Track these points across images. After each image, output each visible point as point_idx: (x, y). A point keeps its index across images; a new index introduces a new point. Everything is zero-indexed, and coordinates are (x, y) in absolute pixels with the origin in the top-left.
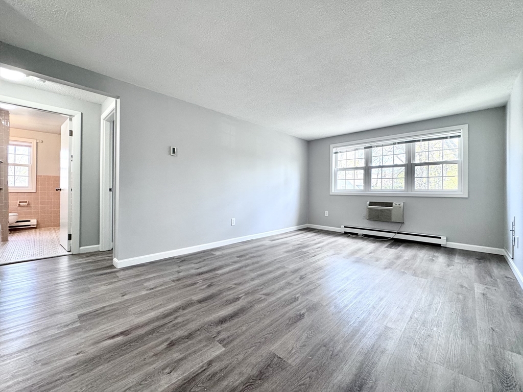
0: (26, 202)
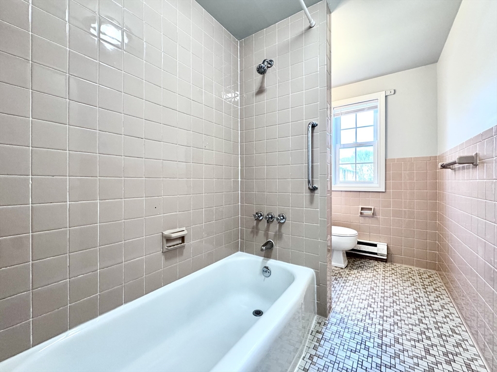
0: (370, 209)
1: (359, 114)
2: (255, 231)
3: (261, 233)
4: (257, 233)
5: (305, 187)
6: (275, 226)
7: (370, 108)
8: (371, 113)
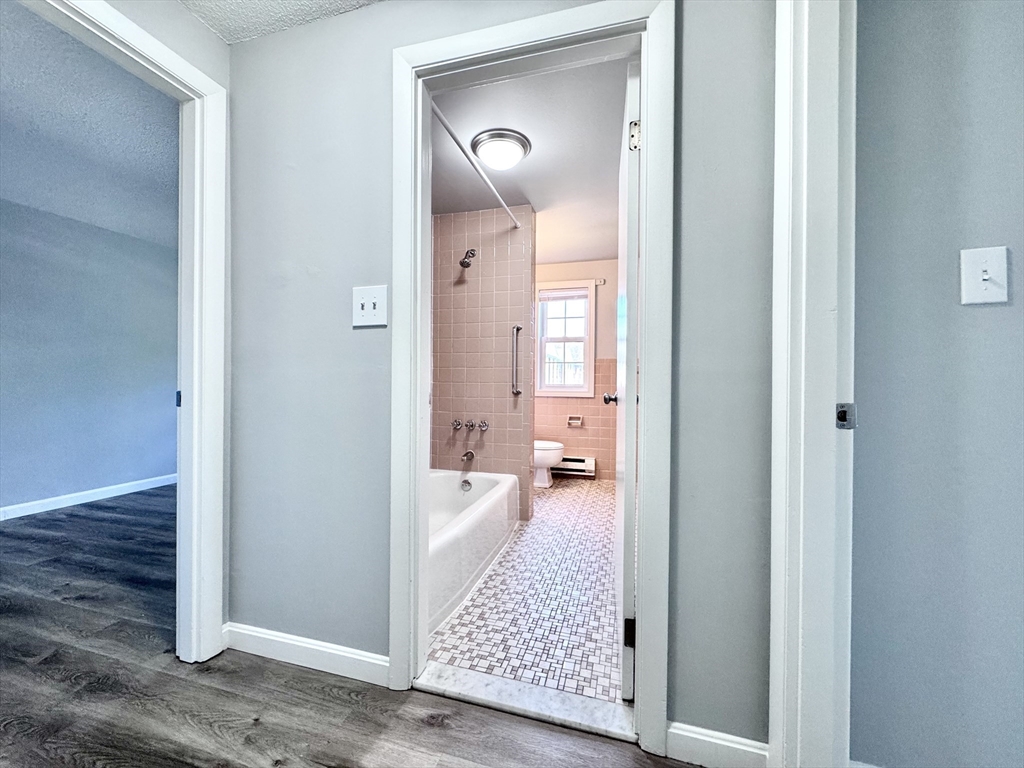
0: (579, 418)
1: (568, 302)
2: (452, 442)
3: (459, 444)
4: (454, 445)
5: (509, 391)
6: (475, 436)
7: (580, 297)
8: (582, 302)
